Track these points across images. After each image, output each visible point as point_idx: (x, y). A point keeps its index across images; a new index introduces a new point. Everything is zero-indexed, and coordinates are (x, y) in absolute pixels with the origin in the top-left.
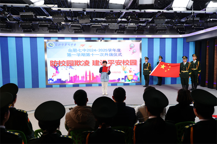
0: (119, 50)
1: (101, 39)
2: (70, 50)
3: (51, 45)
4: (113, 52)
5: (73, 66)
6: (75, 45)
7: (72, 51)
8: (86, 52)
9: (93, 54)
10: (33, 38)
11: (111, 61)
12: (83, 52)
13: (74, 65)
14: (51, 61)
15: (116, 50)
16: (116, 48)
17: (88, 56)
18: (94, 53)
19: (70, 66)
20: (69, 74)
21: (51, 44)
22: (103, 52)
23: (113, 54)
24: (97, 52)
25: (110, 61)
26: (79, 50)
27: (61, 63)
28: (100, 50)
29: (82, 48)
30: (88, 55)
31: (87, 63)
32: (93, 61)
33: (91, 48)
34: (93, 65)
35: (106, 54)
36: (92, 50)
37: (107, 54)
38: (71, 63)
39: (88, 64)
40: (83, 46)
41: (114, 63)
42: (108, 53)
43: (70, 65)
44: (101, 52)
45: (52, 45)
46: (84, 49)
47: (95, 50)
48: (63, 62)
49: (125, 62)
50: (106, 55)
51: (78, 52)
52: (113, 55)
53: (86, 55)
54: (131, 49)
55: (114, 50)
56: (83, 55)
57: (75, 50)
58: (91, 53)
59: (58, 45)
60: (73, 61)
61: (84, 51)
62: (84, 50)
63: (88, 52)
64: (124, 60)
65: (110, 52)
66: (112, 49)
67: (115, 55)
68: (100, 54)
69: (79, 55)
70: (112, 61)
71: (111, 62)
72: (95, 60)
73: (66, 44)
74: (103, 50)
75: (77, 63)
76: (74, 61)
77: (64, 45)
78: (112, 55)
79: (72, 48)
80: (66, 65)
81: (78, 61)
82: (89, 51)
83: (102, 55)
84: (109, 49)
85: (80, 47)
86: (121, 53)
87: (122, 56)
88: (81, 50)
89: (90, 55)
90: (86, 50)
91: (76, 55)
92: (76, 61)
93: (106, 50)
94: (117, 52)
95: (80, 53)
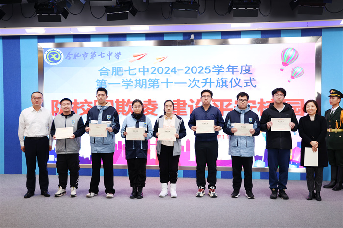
0: (247, 69)
1: (192, 36)
2: (104, 72)
3: (54, 57)
4: (228, 76)
6: (118, 55)
7: (110, 73)
8: (148, 76)
9: (167, 83)
10: (11, 41)
11: (222, 102)
12: (140, 76)
14: (53, 102)
15: (239, 69)
16: (239, 63)
17: (153, 86)
18: (172, 77)
21: (54, 53)
22: (198, 76)
23: (229, 80)
24: (182, 77)
25: (219, 104)
26: (130, 70)
27: (79, 108)
28: (189, 70)
29: (138, 64)
30: (155, 84)
31: (151, 107)
33: (163, 64)
35: (206, 82)
36: (165, 70)
37: (210, 82)
39: (154, 110)
40: (140, 57)
42: (214, 77)
44: (192, 76)
45: (57, 56)
46: (144, 68)
47: (174, 71)
48: (86, 105)
51: (127, 76)
52: (228, 83)
53: (148, 85)
54: (285, 64)
55: (232, 69)
56: (141, 84)
57: (117, 71)
58: (162, 78)
59: (72, 57)
60: (112, 101)
61: (144, 72)
62: (144, 70)
63: (153, 77)
64: (262, 100)
65: (220, 76)
66: (225, 66)
67: (234, 84)
68: (189, 83)
69: (128, 84)
70: (226, 103)
71: (222, 105)
73: (93, 55)
74: (199, 70)
75: (123, 108)
76: (115, 100)
77: (89, 55)
78: (226, 86)
79: (110, 64)
81: (126, 101)
82: (156, 72)
83: (195, 84)
84: (218, 66)
85: (131, 62)
86: (252, 79)
87: (255, 86)
88: (135, 69)
89: (159, 86)
90: (150, 69)
91: (119, 84)
92: (120, 102)
93: (207, 68)
94: (241, 73)
95: (131, 79)
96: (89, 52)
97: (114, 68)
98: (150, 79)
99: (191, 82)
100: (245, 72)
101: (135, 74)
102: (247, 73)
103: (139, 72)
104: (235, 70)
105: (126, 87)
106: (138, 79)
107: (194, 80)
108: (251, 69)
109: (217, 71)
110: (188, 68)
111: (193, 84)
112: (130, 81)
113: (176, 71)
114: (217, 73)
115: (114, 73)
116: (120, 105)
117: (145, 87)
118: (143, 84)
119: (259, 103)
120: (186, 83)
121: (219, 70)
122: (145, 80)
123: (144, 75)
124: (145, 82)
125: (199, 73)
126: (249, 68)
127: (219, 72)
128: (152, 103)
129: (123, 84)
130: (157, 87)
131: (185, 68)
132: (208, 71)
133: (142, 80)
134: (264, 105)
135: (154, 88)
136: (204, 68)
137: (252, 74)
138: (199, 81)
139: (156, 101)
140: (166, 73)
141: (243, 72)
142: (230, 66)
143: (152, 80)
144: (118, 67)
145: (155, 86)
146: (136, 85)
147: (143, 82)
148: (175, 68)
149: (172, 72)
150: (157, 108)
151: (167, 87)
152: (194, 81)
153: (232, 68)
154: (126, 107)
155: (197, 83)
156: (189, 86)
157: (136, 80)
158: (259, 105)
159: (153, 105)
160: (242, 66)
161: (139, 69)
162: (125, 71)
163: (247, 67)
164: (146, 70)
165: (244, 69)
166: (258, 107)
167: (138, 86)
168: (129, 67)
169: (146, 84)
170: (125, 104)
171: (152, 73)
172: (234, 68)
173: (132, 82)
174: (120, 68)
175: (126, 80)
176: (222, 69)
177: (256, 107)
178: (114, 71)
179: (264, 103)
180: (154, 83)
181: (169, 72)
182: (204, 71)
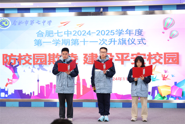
0: (140, 32)
1: (102, 10)
2: (40, 34)
3: (4, 23)
4: (127, 37)
5: (46, 64)
6: (50, 22)
7: (44, 35)
8: (71, 37)
9: (84, 41)
11: (122, 54)
12: (65, 37)
13: (48, 63)
14: (3, 55)
15: (134, 32)
16: (134, 28)
17: (75, 44)
18: (88, 38)
19: (40, 65)
20: (38, 81)
21: (4, 21)
22: (105, 37)
23: (127, 40)
24: (94, 37)
25: (120, 56)
26: (58, 33)
27: (22, 59)
28: (100, 33)
29: (64, 29)
32: (86, 55)
33: (81, 29)
34: (84, 63)
35: (111, 41)
36: (83, 33)
37: (114, 41)
38: (41, 59)
40: (65, 24)
41: (129, 60)
42: (117, 37)
43: (39, 62)
44: (102, 37)
45: (6, 23)
46: (68, 31)
47: (89, 33)
48: (27, 57)
49: (154, 58)
50: (113, 43)
51: (56, 37)
52: (127, 42)
53: (71, 44)
54: (165, 29)
57: (49, 34)
58: (81, 38)
59: (17, 24)
60: (45, 55)
61: (68, 34)
62: (68, 33)
63: (74, 38)
64: (150, 53)
65: (121, 37)
66: (125, 30)
67: (131, 42)
68: (99, 42)
70: (125, 56)
71: (122, 56)
72: (89, 52)
73: (32, 22)
74: (106, 33)
75: (54, 59)
76: (47, 54)
77: (29, 23)
78: (125, 43)
79: (44, 29)
80: (32, 63)
81: (56, 54)
82: (77, 34)
83: (104, 42)
84: (119, 30)
85: (59, 27)
86: (143, 39)
87: (145, 44)
88: (62, 32)
89: (78, 44)
90: (72, 32)
91: (51, 42)
92: (52, 55)
93: (112, 31)
94: (135, 35)
95: (59, 39)
96: (29, 20)
97: (47, 32)
98: (72, 39)
99: (101, 41)
100: (138, 34)
101: (62, 36)
102: (139, 35)
103: (65, 34)
104: (131, 33)
105: (56, 44)
106: (64, 39)
107: (103, 39)
108: (142, 32)
109: (119, 33)
110: (98, 32)
111: (102, 42)
112: (58, 40)
113: (91, 33)
114: (119, 35)
115: (47, 35)
116: (52, 57)
117: (69, 45)
118: (67, 43)
119: (148, 55)
120: (97, 42)
121: (120, 32)
122: (69, 40)
123: (68, 36)
124: (69, 41)
125: (107, 35)
126: (141, 31)
127: (120, 34)
128: (74, 56)
129: (53, 43)
130: (77, 45)
131: (97, 31)
132: (112, 33)
133: (67, 40)
134: (152, 57)
135: (75, 45)
136: (110, 31)
137: (143, 35)
138: (106, 40)
139: (76, 55)
140: (83, 35)
141: (137, 34)
142: (127, 30)
143: (73, 40)
144: (50, 31)
145: (76, 44)
146: (63, 43)
147: (67, 41)
148: (90, 31)
149: (87, 34)
150: (77, 59)
151: (84, 45)
152: (103, 41)
153: (129, 31)
154: (55, 58)
155: (105, 42)
156: (99, 44)
157: (63, 40)
158: (148, 57)
159: (74, 57)
160: (136, 30)
161: (65, 32)
162: (55, 34)
163: (139, 31)
164: (69, 33)
165: (137, 32)
166: (147, 58)
167: (64, 44)
168: (58, 31)
169: (69, 43)
170: (55, 56)
171: (74, 35)
172: (131, 31)
173: (60, 41)
174: (51, 31)
175: (55, 40)
176: (122, 32)
177: (146, 58)
178: (47, 33)
179: (152, 55)
180: (75, 42)
181: (86, 34)
182: (109, 34)
